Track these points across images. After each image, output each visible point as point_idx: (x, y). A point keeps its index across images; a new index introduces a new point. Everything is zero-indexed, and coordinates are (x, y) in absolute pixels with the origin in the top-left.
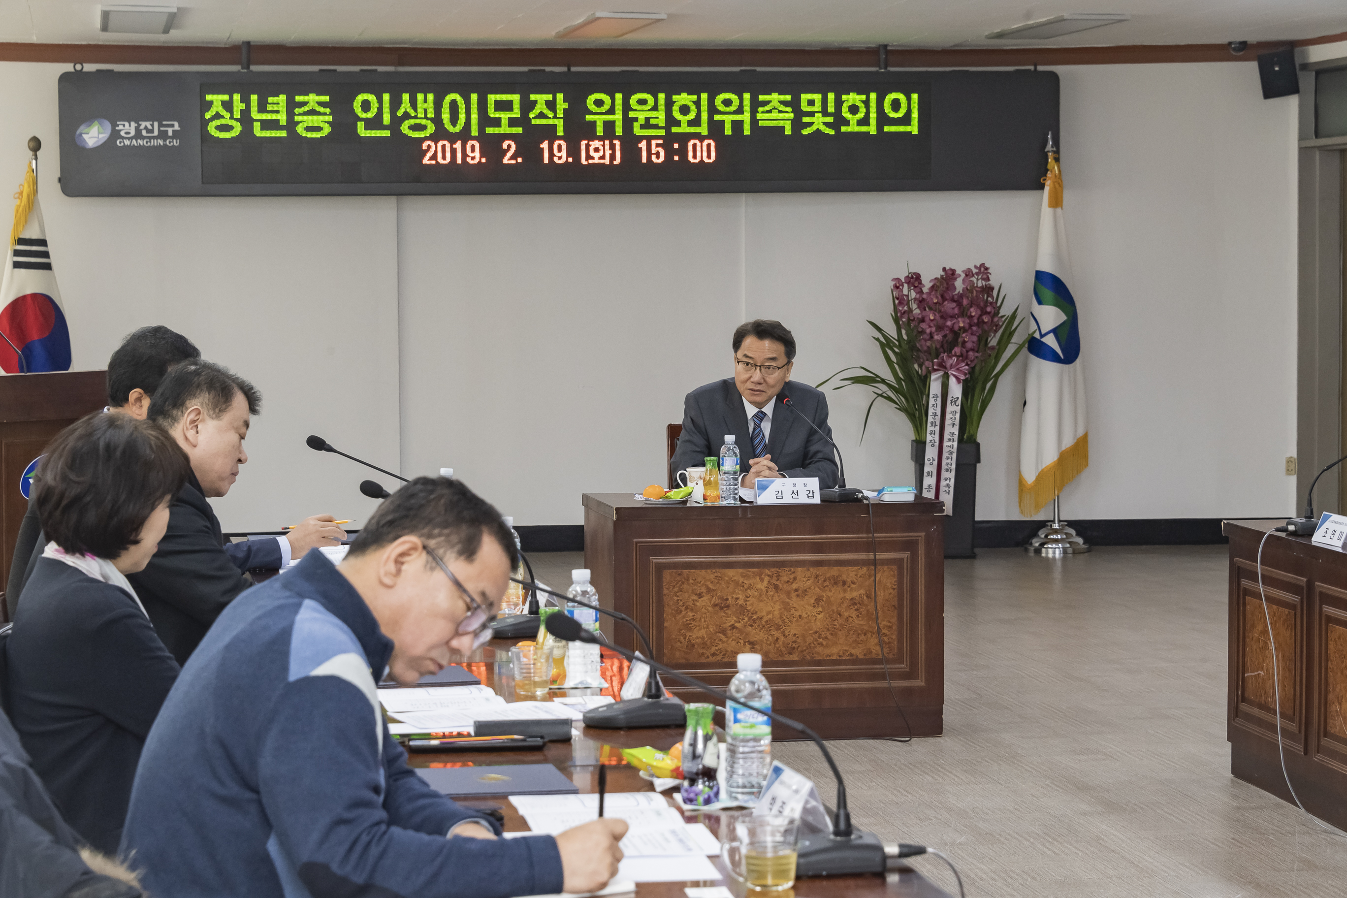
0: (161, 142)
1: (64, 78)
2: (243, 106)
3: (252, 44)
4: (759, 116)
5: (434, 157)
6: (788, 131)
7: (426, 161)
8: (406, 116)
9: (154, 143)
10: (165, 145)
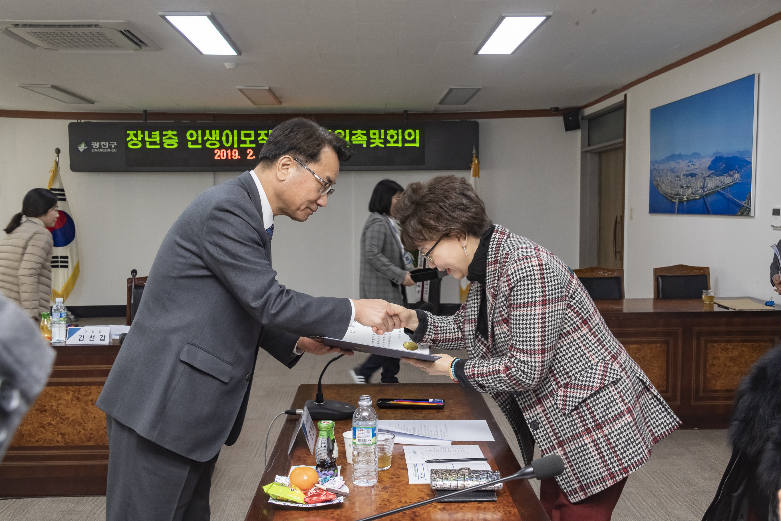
0: (109, 150)
1: (71, 125)
2: (142, 136)
3: (148, 112)
4: (352, 140)
5: (219, 156)
6: (365, 146)
7: (216, 158)
8: (208, 140)
9: (106, 150)
10: (111, 151)
